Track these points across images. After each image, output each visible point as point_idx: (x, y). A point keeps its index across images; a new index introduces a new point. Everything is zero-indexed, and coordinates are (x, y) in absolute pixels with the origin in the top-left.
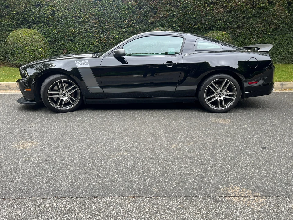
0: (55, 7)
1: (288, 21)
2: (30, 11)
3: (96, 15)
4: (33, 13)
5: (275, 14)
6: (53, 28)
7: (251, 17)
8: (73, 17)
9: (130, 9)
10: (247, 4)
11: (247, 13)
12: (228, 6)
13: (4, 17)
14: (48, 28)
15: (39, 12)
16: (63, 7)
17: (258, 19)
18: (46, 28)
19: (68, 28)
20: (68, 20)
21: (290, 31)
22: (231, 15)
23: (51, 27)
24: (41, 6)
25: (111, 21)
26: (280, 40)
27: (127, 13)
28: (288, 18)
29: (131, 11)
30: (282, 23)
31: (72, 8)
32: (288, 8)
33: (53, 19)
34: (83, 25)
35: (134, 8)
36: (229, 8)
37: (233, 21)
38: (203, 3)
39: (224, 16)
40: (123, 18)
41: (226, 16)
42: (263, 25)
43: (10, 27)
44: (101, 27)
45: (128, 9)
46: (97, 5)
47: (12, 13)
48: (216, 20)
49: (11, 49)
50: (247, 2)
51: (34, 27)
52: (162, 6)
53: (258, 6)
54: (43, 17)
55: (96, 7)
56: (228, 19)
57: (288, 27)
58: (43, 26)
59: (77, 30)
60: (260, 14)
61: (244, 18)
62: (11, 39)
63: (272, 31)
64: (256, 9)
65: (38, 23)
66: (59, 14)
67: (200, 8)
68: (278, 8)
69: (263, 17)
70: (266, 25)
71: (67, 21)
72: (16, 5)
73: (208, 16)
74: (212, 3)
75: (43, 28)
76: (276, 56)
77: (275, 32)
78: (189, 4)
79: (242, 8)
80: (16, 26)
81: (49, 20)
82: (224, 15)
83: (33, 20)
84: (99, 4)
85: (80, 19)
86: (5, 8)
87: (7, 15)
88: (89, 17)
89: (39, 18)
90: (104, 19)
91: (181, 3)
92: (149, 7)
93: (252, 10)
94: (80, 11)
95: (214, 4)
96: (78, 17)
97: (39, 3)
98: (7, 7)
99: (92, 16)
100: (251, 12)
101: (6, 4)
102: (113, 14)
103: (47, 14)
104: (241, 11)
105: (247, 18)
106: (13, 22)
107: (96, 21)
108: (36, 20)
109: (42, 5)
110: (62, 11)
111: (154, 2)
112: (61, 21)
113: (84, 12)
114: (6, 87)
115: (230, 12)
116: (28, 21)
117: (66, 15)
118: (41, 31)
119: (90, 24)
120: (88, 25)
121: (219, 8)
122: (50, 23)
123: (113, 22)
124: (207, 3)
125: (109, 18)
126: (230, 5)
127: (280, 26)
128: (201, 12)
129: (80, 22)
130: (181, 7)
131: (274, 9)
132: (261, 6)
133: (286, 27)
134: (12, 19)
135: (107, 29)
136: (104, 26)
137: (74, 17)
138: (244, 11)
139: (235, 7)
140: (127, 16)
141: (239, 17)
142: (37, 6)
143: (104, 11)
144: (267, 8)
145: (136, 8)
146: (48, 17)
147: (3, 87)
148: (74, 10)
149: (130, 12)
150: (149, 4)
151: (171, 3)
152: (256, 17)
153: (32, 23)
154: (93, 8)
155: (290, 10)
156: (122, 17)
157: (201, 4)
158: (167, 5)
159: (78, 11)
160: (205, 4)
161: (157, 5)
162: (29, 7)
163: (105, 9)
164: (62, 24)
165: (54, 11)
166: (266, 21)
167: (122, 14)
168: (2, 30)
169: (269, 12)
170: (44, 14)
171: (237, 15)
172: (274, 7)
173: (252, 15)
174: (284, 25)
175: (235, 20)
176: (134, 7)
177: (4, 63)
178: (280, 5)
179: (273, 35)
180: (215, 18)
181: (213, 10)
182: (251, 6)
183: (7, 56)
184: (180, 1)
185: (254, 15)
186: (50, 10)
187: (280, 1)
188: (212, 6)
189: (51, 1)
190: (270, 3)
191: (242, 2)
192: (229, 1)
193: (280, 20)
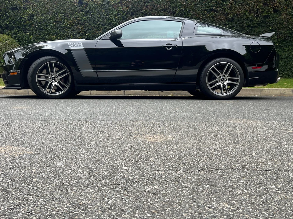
0: (34, 10)
2: (5, 15)
3: (81, 21)
4: (8, 17)
5: (282, 23)
6: (29, 34)
7: (256, 27)
8: (54, 22)
9: (121, 14)
10: (250, 12)
11: (251, 21)
12: (230, 13)
14: (24, 34)
15: (16, 16)
16: (44, 11)
17: (264, 29)
18: (21, 34)
19: (48, 34)
20: (49, 25)
22: (234, 23)
23: (28, 33)
24: (18, 10)
25: (98, 28)
26: (290, 52)
27: (117, 19)
29: (122, 17)
30: (291, 34)
31: (53, 12)
33: (31, 25)
34: (65, 32)
35: (125, 14)
36: (230, 16)
38: (202, 10)
40: (113, 24)
41: (228, 24)
44: (87, 33)
45: (118, 15)
46: (83, 10)
50: (251, 10)
51: (7, 33)
52: (156, 12)
53: (263, 15)
54: (19, 22)
55: (82, 12)
58: (18, 32)
59: (58, 37)
60: (265, 23)
61: (248, 26)
63: (281, 42)
64: (261, 18)
65: (12, 28)
66: (39, 18)
67: (198, 15)
68: (285, 17)
69: (269, 26)
71: (47, 26)
74: (212, 10)
75: (17, 34)
76: (288, 69)
77: (284, 42)
78: (187, 10)
79: (245, 16)
81: (26, 25)
82: (226, 23)
83: (7, 25)
84: (86, 8)
85: (62, 24)
88: (74, 22)
89: (14, 22)
90: (90, 24)
91: (178, 10)
92: (142, 13)
93: (257, 19)
94: (63, 16)
95: (214, 11)
96: (61, 22)
97: (16, 6)
99: (77, 21)
100: (256, 21)
102: (100, 20)
103: (24, 19)
104: (244, 19)
105: (252, 27)
107: (82, 27)
108: (11, 25)
109: (20, 8)
110: (43, 15)
111: (147, 8)
112: (40, 26)
113: (67, 17)
115: (232, 20)
116: (2, 26)
117: (46, 20)
118: (16, 37)
119: (73, 30)
120: (71, 31)
121: (220, 15)
122: (26, 29)
123: (101, 28)
124: (206, 10)
125: (96, 24)
126: (232, 13)
127: (288, 36)
129: (62, 27)
130: (177, 14)
131: (280, 18)
132: (266, 14)
135: (93, 36)
136: (90, 33)
137: (56, 22)
138: (247, 19)
139: (237, 15)
140: (117, 22)
141: (243, 26)
142: (13, 9)
143: (90, 16)
144: (273, 17)
145: (127, 14)
146: (25, 22)
148: (56, 14)
149: (120, 18)
150: (142, 9)
151: (166, 9)
152: (261, 27)
153: (6, 28)
154: (79, 12)
156: (110, 23)
157: (200, 11)
158: (162, 11)
159: (60, 16)
160: (204, 11)
161: (151, 11)
162: (4, 11)
163: (92, 13)
164: (41, 29)
165: (33, 15)
166: (272, 30)
167: (111, 19)
169: (275, 21)
170: (21, 18)
171: (240, 23)
172: (281, 15)
173: (257, 24)
175: (238, 29)
176: (125, 12)
178: (287, 14)
179: (282, 46)
181: (213, 17)
182: (255, 14)
184: (176, 7)
185: (259, 24)
186: (29, 14)
187: (287, 9)
188: (212, 13)
189: (30, 4)
190: (275, 11)
191: (245, 10)
192: (230, 8)
193: (288, 30)
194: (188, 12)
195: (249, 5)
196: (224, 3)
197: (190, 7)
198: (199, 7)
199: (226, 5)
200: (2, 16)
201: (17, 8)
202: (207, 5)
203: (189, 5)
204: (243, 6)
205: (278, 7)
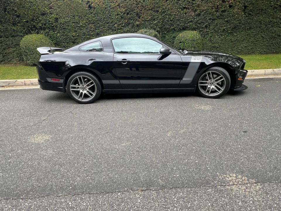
0: (58, 15)
1: (244, 21)
2: (37, 19)
3: (92, 21)
4: (40, 21)
5: (235, 15)
6: (57, 33)
7: (216, 19)
8: (73, 23)
9: (119, 15)
10: (212, 8)
11: (212, 15)
12: (198, 10)
13: (16, 25)
14: (53, 33)
15: (45, 20)
16: (64, 15)
17: (221, 20)
18: (51, 33)
19: (69, 32)
20: (69, 26)
21: (246, 29)
22: (200, 17)
23: (56, 31)
24: (46, 15)
25: (104, 25)
26: (238, 37)
27: (117, 18)
28: (245, 19)
29: (120, 16)
30: (240, 23)
31: (71, 15)
32: (244, 10)
33: (57, 25)
34: (81, 29)
36: (198, 12)
37: (201, 22)
38: (178, 8)
39: (194, 19)
40: (114, 22)
41: (196, 19)
42: (225, 25)
43: (22, 33)
44: (97, 30)
45: (118, 15)
46: (92, 12)
47: (23, 22)
48: (189, 22)
49: (24, 51)
50: (213, 7)
51: (41, 32)
52: (145, 12)
53: (221, 10)
54: (48, 24)
55: (92, 14)
56: (198, 21)
57: (244, 26)
58: (49, 31)
59: (77, 34)
60: (223, 16)
61: (210, 19)
62: (23, 43)
63: (232, 29)
64: (220, 12)
65: (44, 29)
66: (62, 20)
67: (175, 12)
68: (236, 11)
69: (225, 18)
70: (227, 25)
71: (68, 26)
72: (26, 14)
73: (182, 19)
74: (185, 8)
75: (49, 33)
76: (235, 49)
77: (234, 30)
78: (167, 9)
79: (209, 11)
80: (27, 32)
81: (53, 26)
82: (195, 17)
83: (40, 27)
84: (94, 11)
85: (79, 24)
86: (16, 17)
87: (19, 23)
88: (86, 22)
89: (45, 24)
90: (98, 23)
91: (160, 9)
92: (135, 13)
93: (217, 13)
94: (79, 18)
95: (187, 8)
96: (77, 23)
97: (45, 12)
98: (18, 16)
99: (89, 21)
100: (216, 15)
101: (17, 14)
102: (105, 20)
103: (52, 21)
104: (208, 14)
105: (213, 20)
106: (24, 29)
107: (92, 26)
108: (43, 27)
109: (47, 13)
110: (64, 18)
111: (138, 9)
112: (63, 26)
113: (82, 18)
114: (22, 83)
115: (199, 15)
116: (37, 28)
117: (67, 22)
118: (48, 35)
119: (87, 28)
120: (85, 29)
121: (190, 12)
122: (54, 29)
123: (106, 25)
124: (181, 8)
125: (102, 23)
126: (199, 9)
127: (238, 25)
128: (176, 15)
129: (79, 27)
130: (160, 12)
131: (233, 12)
132: (223, 9)
133: (243, 26)
134: (23, 26)
135: (101, 32)
136: (99, 29)
137: (74, 23)
138: (210, 14)
139: (203, 11)
140: (117, 20)
141: (206, 19)
142: (43, 15)
143: (98, 17)
144: (228, 11)
145: (124, 14)
146: (52, 24)
147: (20, 83)
148: (74, 16)
149: (119, 17)
150: (135, 10)
151: (152, 9)
152: (219, 19)
153: (40, 29)
154: (89, 14)
155: (246, 12)
156: (113, 21)
157: (176, 9)
158: (149, 10)
159: (77, 18)
160: (179, 9)
161: (141, 10)
162: (37, 16)
163: (99, 15)
164: (64, 29)
165: (57, 19)
166: (227, 21)
167: (113, 19)
168: (16, 36)
169: (230, 14)
170: (49, 21)
171: (204, 17)
172: (234, 10)
173: (216, 17)
174: (241, 25)
175: (203, 22)
176: (122, 13)
177: (20, 63)
178: (238, 8)
179: (232, 33)
180: (188, 20)
181: (186, 14)
182: (216, 9)
183: (21, 57)
184: (159, 7)
185: (218, 17)
186: (54, 18)
187: (239, 5)
188: (185, 10)
189: (54, 10)
190: (230, 6)
191: (209, 7)
192: (198, 6)
193: (238, 21)
194: (167, 10)
195: (212, 3)
196: (194, 2)
197: (169, 6)
198: (176, 6)
199: (195, 3)
200: (36, 20)
201: (45, 14)
202: (182, 4)
203: (169, 4)
204: (207, 4)
205: (232, 3)
